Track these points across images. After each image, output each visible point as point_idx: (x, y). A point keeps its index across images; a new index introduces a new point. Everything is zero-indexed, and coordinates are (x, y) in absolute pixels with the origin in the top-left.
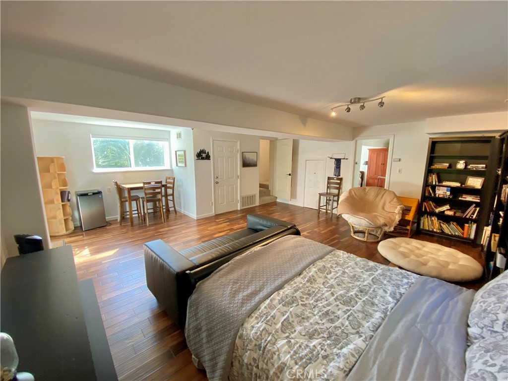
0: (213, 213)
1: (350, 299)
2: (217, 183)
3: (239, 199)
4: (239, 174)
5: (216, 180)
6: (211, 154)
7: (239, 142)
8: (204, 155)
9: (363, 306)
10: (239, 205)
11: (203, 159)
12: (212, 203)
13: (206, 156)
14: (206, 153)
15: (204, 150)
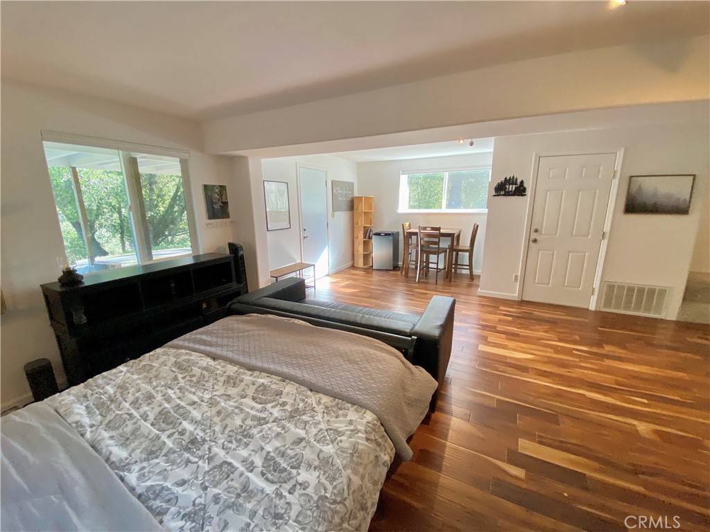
0: (515, 295)
1: (172, 422)
2: (535, 241)
3: (596, 285)
4: (607, 228)
5: (534, 236)
6: (529, 186)
7: (620, 154)
8: (512, 188)
9: (150, 437)
10: (594, 299)
11: (508, 194)
12: (516, 276)
13: (516, 188)
14: (516, 184)
15: (513, 177)
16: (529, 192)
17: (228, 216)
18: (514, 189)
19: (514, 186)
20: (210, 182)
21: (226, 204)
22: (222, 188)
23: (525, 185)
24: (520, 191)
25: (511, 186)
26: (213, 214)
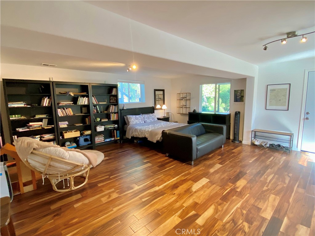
26: (236, 100)
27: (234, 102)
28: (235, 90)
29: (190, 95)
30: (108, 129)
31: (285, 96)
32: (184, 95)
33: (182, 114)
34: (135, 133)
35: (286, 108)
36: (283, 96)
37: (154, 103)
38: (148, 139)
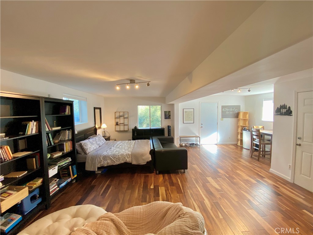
2: (300, 145)
5: (299, 142)
11: (282, 114)
13: (286, 111)
14: (286, 109)
15: (285, 105)
16: (293, 113)
17: (170, 119)
18: (285, 111)
19: (285, 110)
20: (166, 110)
21: (170, 115)
22: (169, 112)
23: (292, 109)
24: (289, 112)
25: (284, 110)
26: (166, 118)
27: (165, 119)
28: (165, 111)
29: (128, 113)
30: (62, 166)
31: (192, 115)
32: (121, 114)
33: (120, 131)
34: (106, 162)
35: (192, 122)
36: (191, 115)
37: (94, 122)
38: (132, 164)
